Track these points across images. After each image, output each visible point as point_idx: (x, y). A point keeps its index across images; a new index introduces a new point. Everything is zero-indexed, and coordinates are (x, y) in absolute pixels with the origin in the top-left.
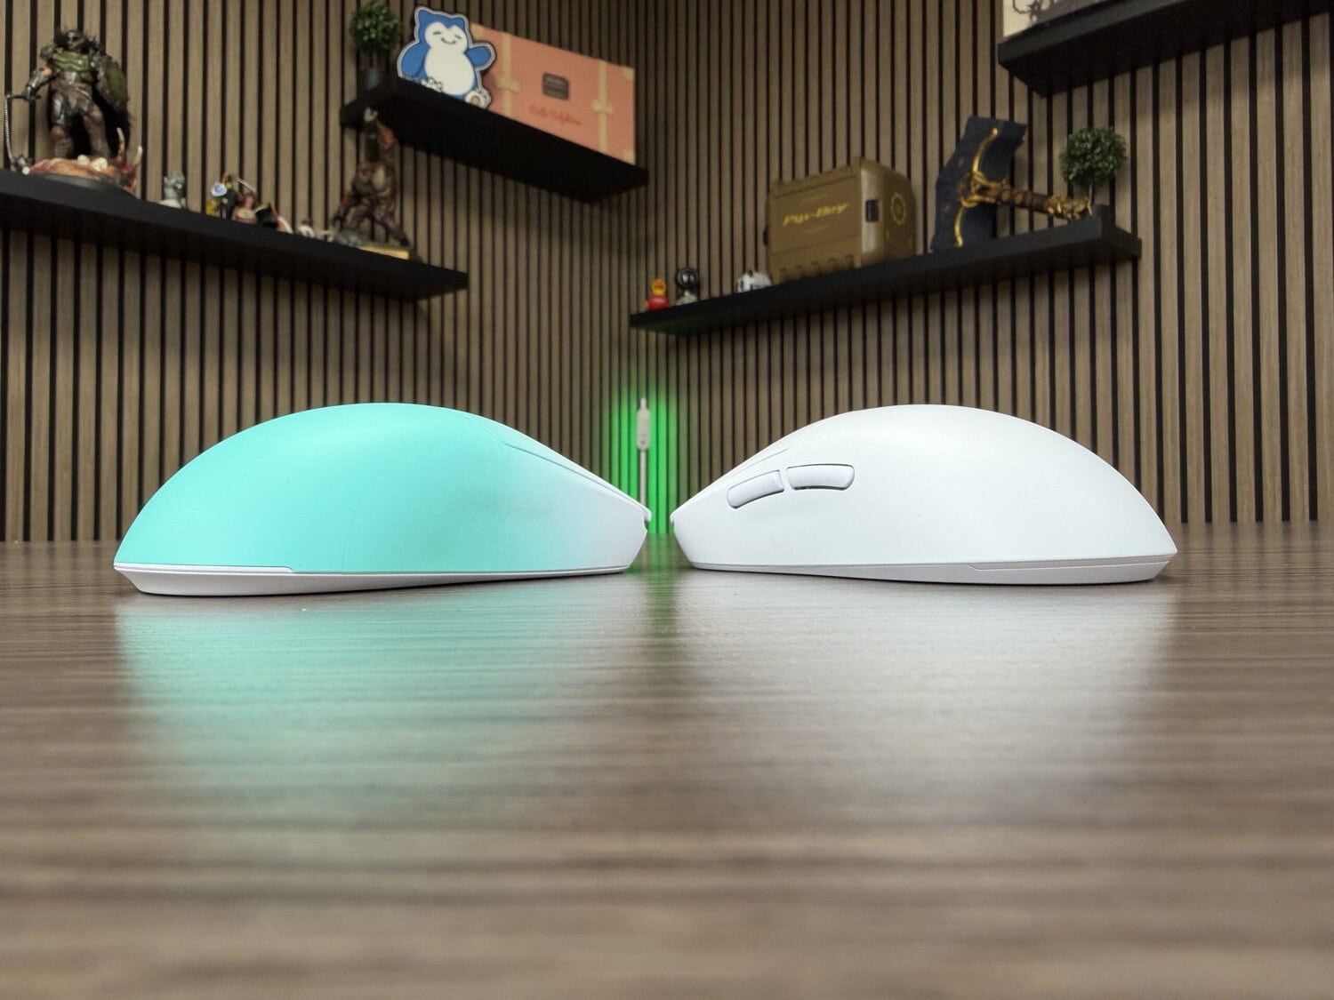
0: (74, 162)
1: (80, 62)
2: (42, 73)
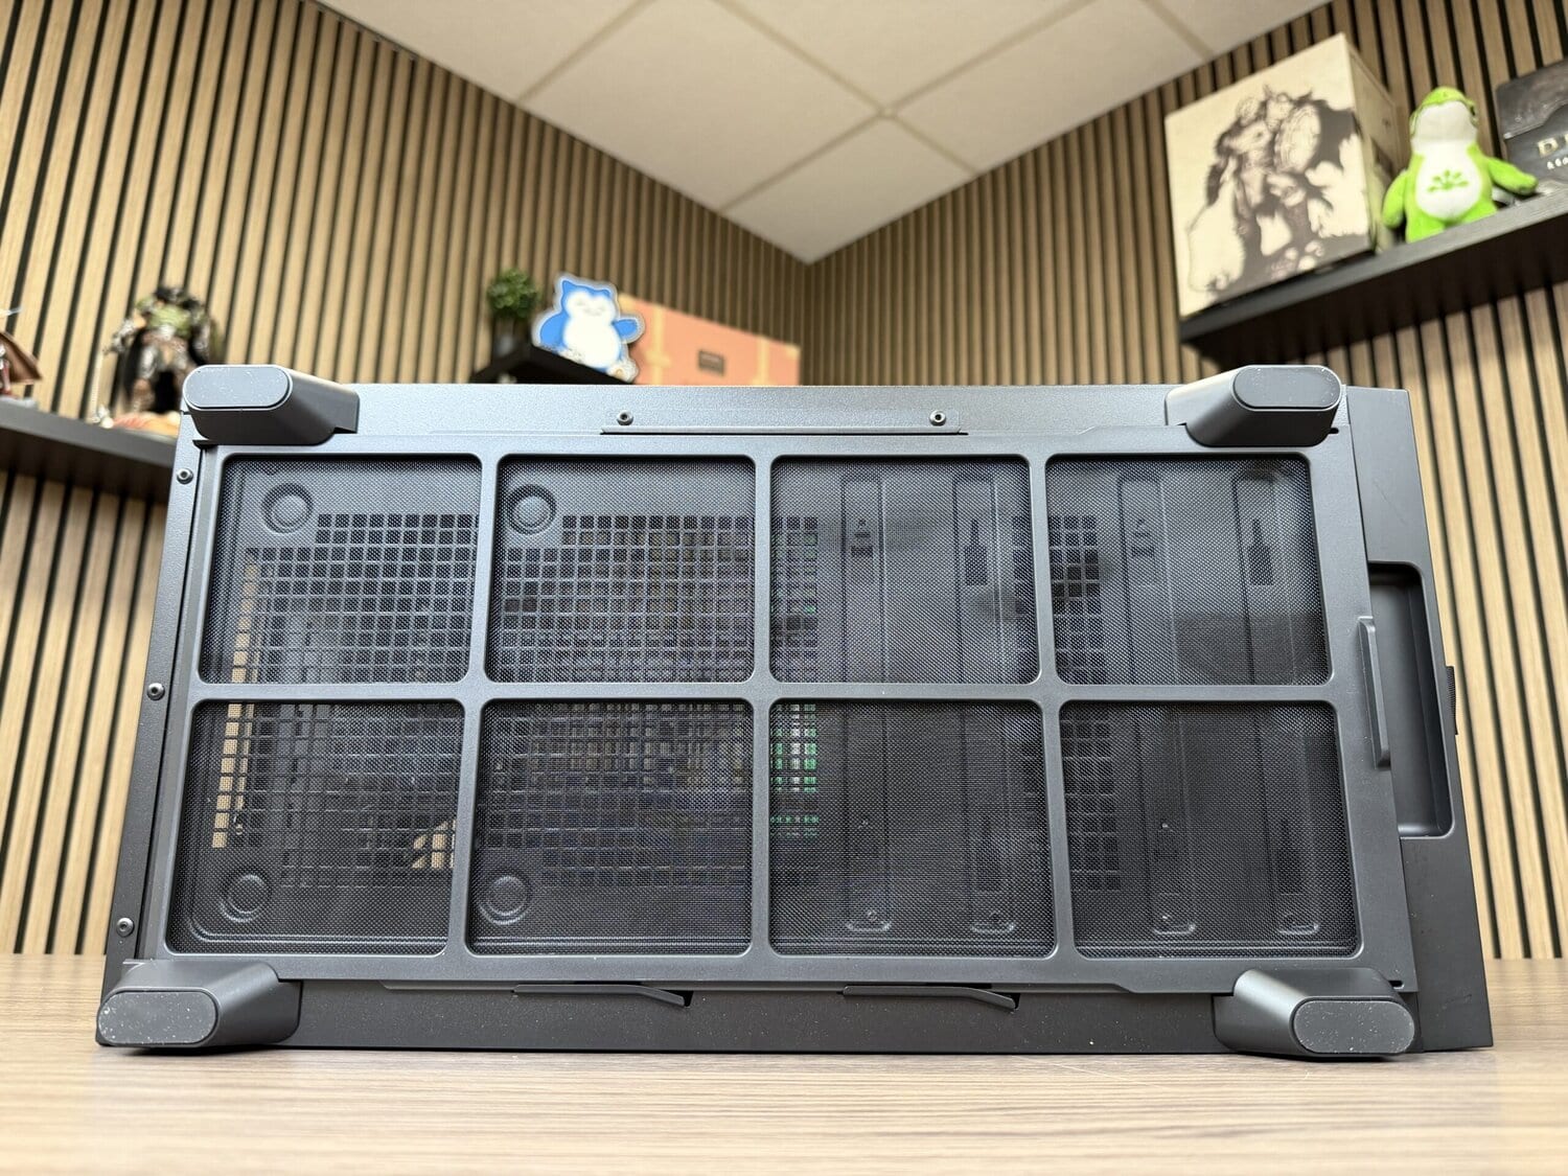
1: (179, 318)
2: (134, 324)
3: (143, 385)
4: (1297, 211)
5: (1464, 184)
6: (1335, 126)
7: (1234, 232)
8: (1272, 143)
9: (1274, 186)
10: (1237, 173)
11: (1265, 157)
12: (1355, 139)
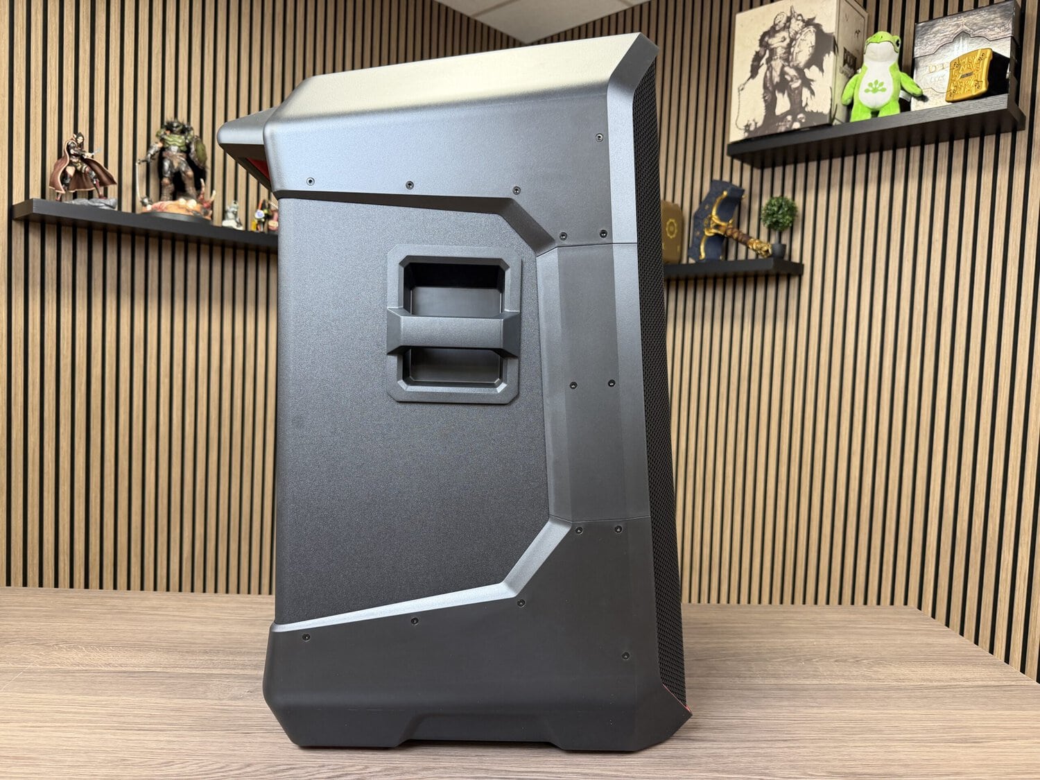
2: (157, 146)
3: (166, 181)
4: (796, 92)
5: (884, 90)
6: (825, 43)
7: (762, 96)
8: (790, 46)
9: (788, 74)
10: (769, 61)
11: (785, 53)
12: (832, 53)
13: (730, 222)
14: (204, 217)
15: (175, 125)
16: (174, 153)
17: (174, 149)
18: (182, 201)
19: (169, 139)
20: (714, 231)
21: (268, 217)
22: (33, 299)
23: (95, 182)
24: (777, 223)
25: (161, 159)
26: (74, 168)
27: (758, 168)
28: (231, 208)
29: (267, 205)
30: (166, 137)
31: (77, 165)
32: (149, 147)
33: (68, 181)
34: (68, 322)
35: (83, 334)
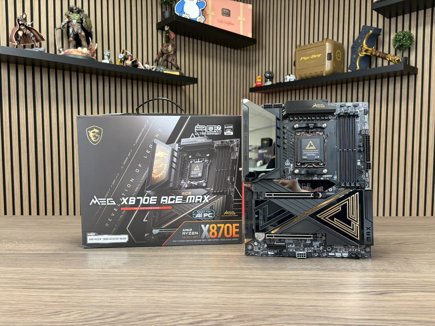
0: (77, 49)
1: (77, 17)
2: (66, 20)
3: (71, 39)
13: (373, 48)
14: (91, 57)
15: (74, 8)
16: (75, 24)
17: (74, 22)
18: (80, 49)
19: (72, 16)
20: (364, 53)
21: (126, 58)
22: (5, 103)
23: (33, 39)
24: (402, 45)
25: (68, 27)
26: (22, 32)
27: (387, 18)
28: (106, 53)
29: (125, 52)
30: (70, 15)
31: (24, 30)
32: (62, 21)
33: (19, 39)
34: (24, 115)
35: (32, 121)
